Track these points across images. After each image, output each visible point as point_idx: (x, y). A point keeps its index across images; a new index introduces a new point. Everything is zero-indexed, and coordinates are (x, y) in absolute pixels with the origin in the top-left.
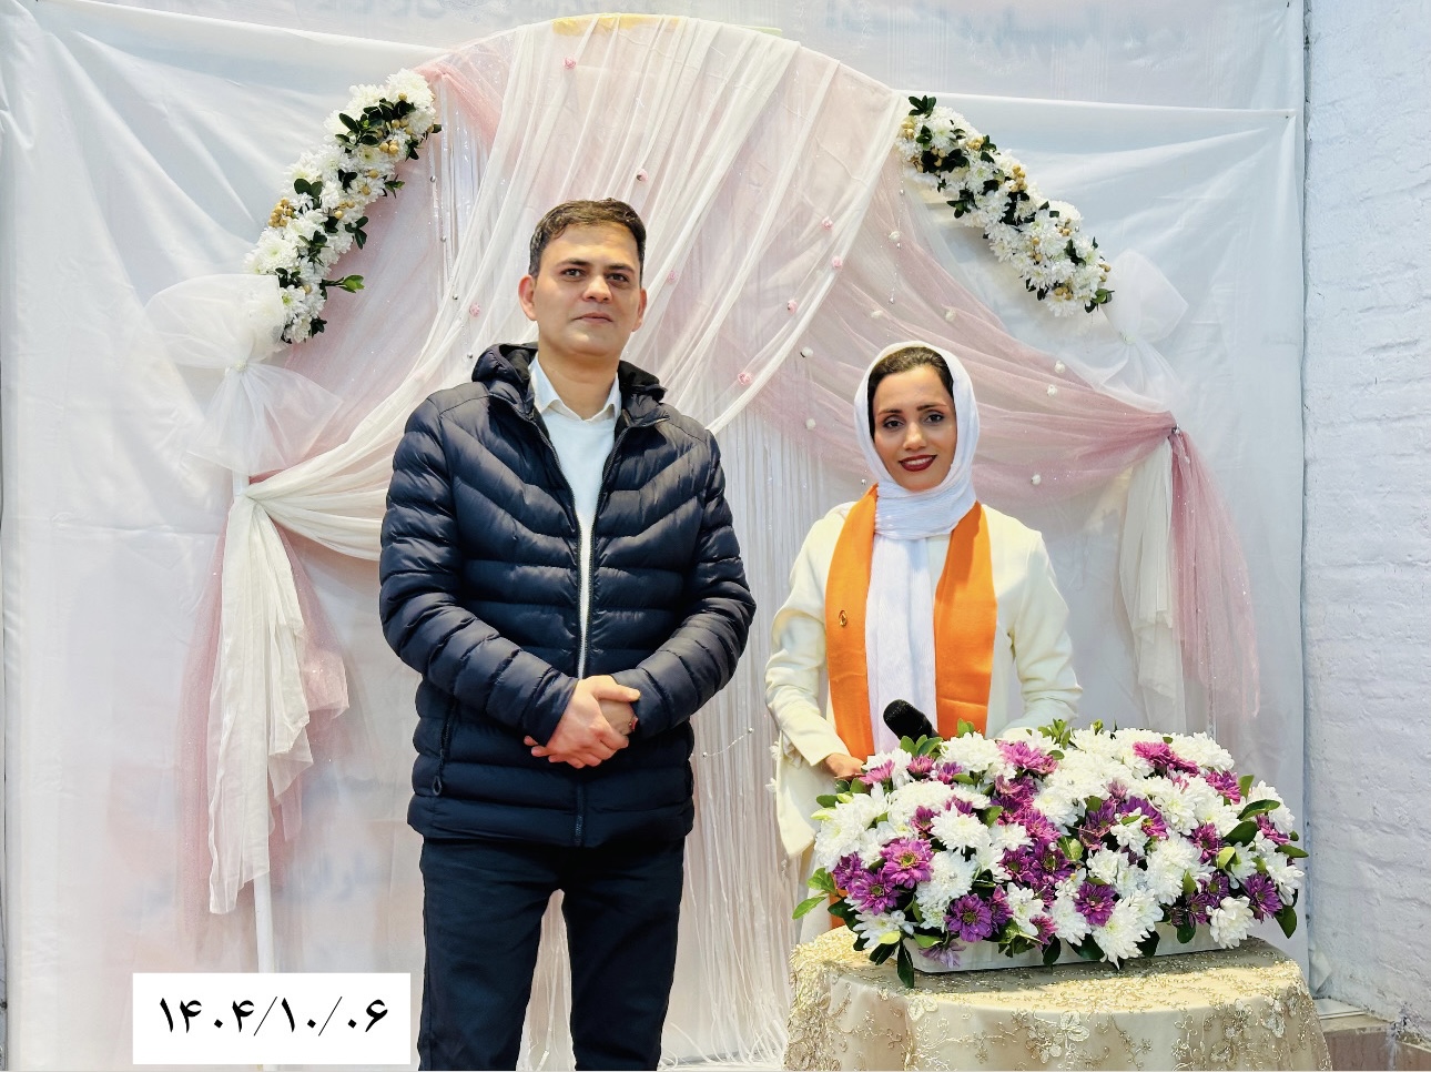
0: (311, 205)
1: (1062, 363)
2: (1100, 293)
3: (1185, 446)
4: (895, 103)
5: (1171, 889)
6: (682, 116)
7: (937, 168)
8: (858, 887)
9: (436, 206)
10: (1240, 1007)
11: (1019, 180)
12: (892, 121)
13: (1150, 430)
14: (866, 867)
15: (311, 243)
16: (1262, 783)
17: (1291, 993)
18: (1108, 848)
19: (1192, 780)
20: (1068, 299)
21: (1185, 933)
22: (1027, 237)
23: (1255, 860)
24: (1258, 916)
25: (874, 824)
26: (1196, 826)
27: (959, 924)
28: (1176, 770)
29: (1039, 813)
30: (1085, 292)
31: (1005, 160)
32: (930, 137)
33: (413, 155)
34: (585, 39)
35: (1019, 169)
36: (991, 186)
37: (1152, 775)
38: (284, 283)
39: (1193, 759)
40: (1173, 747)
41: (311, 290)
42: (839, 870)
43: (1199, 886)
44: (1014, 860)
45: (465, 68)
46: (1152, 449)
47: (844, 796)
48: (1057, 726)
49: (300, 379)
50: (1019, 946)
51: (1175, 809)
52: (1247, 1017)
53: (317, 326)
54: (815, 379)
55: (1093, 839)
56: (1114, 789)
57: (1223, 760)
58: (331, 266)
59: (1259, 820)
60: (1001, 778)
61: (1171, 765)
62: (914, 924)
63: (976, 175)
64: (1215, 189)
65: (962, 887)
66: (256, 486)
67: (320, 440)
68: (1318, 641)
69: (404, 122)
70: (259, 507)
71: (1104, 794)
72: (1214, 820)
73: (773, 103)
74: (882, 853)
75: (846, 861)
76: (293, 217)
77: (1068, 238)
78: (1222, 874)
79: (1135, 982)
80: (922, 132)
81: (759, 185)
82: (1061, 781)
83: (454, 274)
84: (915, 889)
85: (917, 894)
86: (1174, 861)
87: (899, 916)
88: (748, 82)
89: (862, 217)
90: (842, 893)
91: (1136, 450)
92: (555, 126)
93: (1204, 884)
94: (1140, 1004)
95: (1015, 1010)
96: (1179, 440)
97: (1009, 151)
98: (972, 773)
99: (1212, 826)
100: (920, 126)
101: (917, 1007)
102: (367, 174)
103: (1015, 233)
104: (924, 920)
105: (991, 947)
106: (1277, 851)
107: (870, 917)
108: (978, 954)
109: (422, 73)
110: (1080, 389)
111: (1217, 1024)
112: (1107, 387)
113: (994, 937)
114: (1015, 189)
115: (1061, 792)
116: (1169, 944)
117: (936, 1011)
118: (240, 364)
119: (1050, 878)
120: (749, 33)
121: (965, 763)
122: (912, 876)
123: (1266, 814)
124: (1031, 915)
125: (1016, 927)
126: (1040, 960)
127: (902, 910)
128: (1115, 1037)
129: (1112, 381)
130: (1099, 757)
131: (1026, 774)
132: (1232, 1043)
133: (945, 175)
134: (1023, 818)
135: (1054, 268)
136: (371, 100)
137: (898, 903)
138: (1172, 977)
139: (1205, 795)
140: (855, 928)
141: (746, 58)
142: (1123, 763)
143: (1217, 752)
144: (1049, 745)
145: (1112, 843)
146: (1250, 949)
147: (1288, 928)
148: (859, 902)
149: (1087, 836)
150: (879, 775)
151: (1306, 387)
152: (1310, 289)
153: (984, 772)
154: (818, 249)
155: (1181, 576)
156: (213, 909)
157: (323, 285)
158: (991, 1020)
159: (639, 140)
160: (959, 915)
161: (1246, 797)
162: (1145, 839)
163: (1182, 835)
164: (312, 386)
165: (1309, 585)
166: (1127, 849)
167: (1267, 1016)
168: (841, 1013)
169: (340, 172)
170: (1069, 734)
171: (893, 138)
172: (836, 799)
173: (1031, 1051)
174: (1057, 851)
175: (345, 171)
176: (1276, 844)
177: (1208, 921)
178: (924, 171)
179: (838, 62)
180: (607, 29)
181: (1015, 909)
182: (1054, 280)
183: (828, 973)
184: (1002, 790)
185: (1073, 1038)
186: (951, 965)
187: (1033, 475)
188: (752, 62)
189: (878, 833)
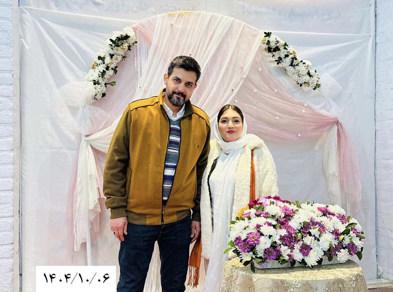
0: (102, 63)
1: (306, 104)
2: (316, 85)
3: (341, 126)
4: (260, 34)
5: (326, 247)
7: (272, 51)
8: (240, 245)
9: (136, 63)
10: (343, 279)
11: (294, 54)
12: (260, 39)
13: (330, 122)
14: (243, 240)
15: (102, 73)
16: (353, 218)
17: (358, 275)
18: (309, 235)
19: (333, 217)
20: (308, 86)
21: (330, 259)
22: (297, 70)
23: (350, 239)
24: (350, 254)
25: (245, 228)
26: (334, 230)
27: (267, 256)
28: (329, 214)
29: (290, 226)
30: (313, 85)
31: (290, 49)
32: (270, 43)
33: (129, 49)
34: (176, 18)
35: (294, 51)
36: (287, 56)
37: (322, 216)
38: (95, 84)
39: (333, 211)
40: (328, 208)
41: (102, 85)
42: (236, 240)
43: (334, 246)
44: (283, 238)
45: (144, 26)
46: (332, 127)
47: (237, 221)
48: (297, 203)
49: (99, 109)
50: (284, 262)
51: (328, 225)
52: (345, 281)
53: (104, 95)
55: (305, 233)
56: (312, 219)
57: (343, 212)
58: (108, 79)
59: (352, 228)
60: (280, 217)
61: (328, 213)
62: (255, 255)
63: (282, 53)
64: (350, 56)
65: (268, 246)
66: (87, 137)
67: (104, 125)
68: (379, 180)
69: (127, 41)
70: (88, 143)
71: (308, 221)
72: (339, 228)
73: (227, 34)
74: (247, 236)
75: (237, 238)
76: (97, 66)
77: (308, 70)
78: (340, 243)
79: (316, 271)
81: (223, 56)
82: (297, 218)
83: (140, 81)
84: (255, 246)
85: (256, 247)
86: (327, 239)
87: (251, 253)
88: (220, 29)
89: (251, 65)
90: (237, 247)
91: (327, 128)
92: (168, 41)
93: (335, 245)
94: (316, 277)
95: (281, 278)
96: (339, 125)
97: (292, 46)
98: (272, 215)
99: (338, 230)
100: (267, 40)
101: (255, 277)
102: (117, 54)
103: (294, 69)
104: (258, 254)
105: (277, 262)
106: (356, 237)
107: (243, 253)
108: (273, 264)
109: (132, 27)
110: (312, 111)
111: (336, 283)
112: (319, 110)
113: (277, 259)
114: (293, 57)
115: (296, 220)
116: (326, 261)
117: (260, 278)
118: (83, 105)
119: (293, 244)
120: (220, 16)
121: (271, 212)
122: (254, 243)
123: (354, 226)
124: (287, 253)
125: (283, 257)
126: (290, 265)
128: (308, 286)
129: (320, 109)
130: (308, 211)
131: (287, 215)
132: (341, 288)
133: (274, 53)
134: (286, 227)
135: (304, 78)
137: (251, 250)
138: (326, 270)
139: (336, 221)
140: (240, 256)
141: (219, 22)
142: (314, 212)
143: (341, 210)
144: (295, 208)
145: (310, 234)
146: (349, 263)
147: (360, 258)
148: (241, 249)
149: (303, 232)
150: (246, 215)
151: (376, 110)
152: (377, 83)
153: (275, 215)
155: (340, 162)
156: (75, 250)
157: (106, 84)
158: (275, 281)
159: (190, 44)
160: (267, 253)
161: (348, 222)
162: (319, 233)
163: (330, 232)
164: (102, 111)
166: (314, 236)
167: (350, 281)
168: (236, 279)
169: (110, 54)
170: (300, 205)
171: (260, 43)
172: (235, 222)
173: (286, 290)
174: (295, 236)
175: (111, 54)
176: (356, 235)
177: (337, 255)
178: (268, 52)
179: (245, 23)
180: (182, 15)
181: (283, 252)
182: (304, 81)
183: (233, 268)
184: (280, 220)
185: (297, 286)
186: (265, 266)
187: (298, 134)
188: (221, 23)
189: (246, 231)
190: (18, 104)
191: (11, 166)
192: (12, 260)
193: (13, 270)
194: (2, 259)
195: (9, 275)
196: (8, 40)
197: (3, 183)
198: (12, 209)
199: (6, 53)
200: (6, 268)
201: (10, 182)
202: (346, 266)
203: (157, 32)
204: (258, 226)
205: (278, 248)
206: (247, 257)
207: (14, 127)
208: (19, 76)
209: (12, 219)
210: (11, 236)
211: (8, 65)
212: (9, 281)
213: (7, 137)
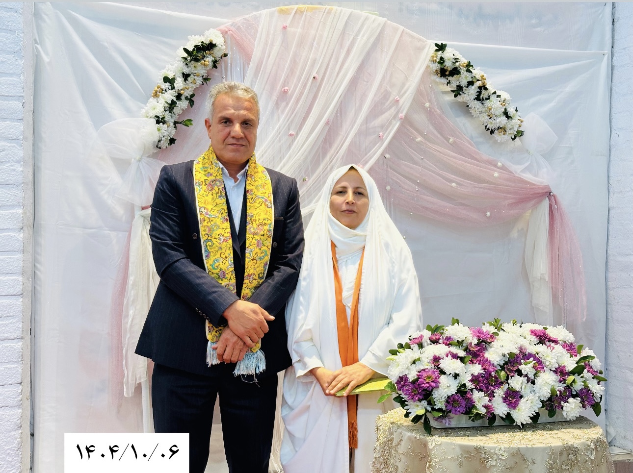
0: (170, 88)
1: (500, 162)
2: (518, 132)
3: (555, 200)
4: (429, 46)
5: (545, 394)
6: (333, 51)
7: (447, 75)
8: (407, 390)
10: (575, 446)
11: (483, 81)
12: (427, 54)
13: (538, 194)
14: (410, 381)
15: (170, 105)
16: (587, 348)
17: (598, 440)
18: (518, 375)
19: (556, 346)
20: (504, 134)
21: (552, 413)
22: (486, 107)
23: (583, 382)
24: (584, 406)
25: (414, 363)
26: (557, 366)
27: (451, 407)
28: (549, 342)
29: (487, 359)
30: (512, 131)
31: (477, 72)
32: (444, 62)
33: (215, 66)
34: (291, 16)
35: (483, 76)
36: (471, 83)
37: (538, 344)
38: (158, 122)
39: (556, 337)
40: (547, 332)
41: (170, 126)
42: (398, 382)
43: (558, 393)
44: (476, 380)
45: (238, 28)
46: (541, 201)
47: (401, 350)
48: (496, 322)
50: (478, 417)
51: (548, 359)
52: (579, 450)
53: (172, 141)
54: (391, 168)
55: (511, 371)
56: (521, 349)
57: (570, 338)
58: (179, 115)
59: (586, 364)
60: (471, 344)
61: (547, 339)
62: (431, 406)
63: (464, 78)
64: (570, 87)
65: (453, 390)
66: (143, 211)
68: (613, 288)
69: (212, 52)
70: (146, 220)
71: (516, 351)
72: (565, 364)
73: (375, 45)
74: (417, 375)
75: (401, 378)
76: (162, 93)
77: (505, 107)
78: (569, 388)
79: (529, 433)
80: (440, 59)
81: (367, 82)
82: (497, 346)
84: (432, 391)
85: (433, 393)
86: (548, 381)
87: (424, 403)
88: (363, 36)
89: (413, 97)
90: (400, 392)
91: (533, 202)
92: (277, 54)
93: (560, 392)
94: (531, 443)
95: (475, 444)
96: (553, 198)
97: (479, 68)
98: (458, 341)
99: (564, 367)
100: (439, 56)
101: (432, 442)
102: (195, 75)
103: (481, 105)
104: (436, 405)
105: (465, 417)
106: (593, 378)
107: (412, 403)
108: (460, 420)
109: (220, 30)
110: (509, 175)
111: (565, 453)
112: (521, 174)
113: (467, 413)
114: (481, 85)
115: (498, 350)
116: (544, 418)
117: (440, 444)
118: (138, 157)
119: (492, 388)
120: (364, 14)
121: (455, 337)
122: (430, 385)
123: (589, 362)
124: (483, 403)
125: (477, 409)
126: (487, 423)
127: (426, 400)
128: (520, 457)
129: (523, 171)
130: (514, 335)
131: (482, 342)
132: (572, 461)
133: (450, 78)
134: (480, 361)
135: (498, 120)
136: (197, 42)
137: (424, 397)
138: (545, 432)
139: (560, 353)
140: (406, 407)
141: (362, 25)
142: (525, 338)
143: (567, 334)
144: (492, 330)
145: (520, 373)
146: (580, 421)
147: (598, 413)
148: (407, 396)
149: (508, 369)
150: (417, 341)
151: (610, 175)
152: (613, 131)
153: (463, 341)
154: (393, 111)
155: (552, 258)
156: (125, 395)
157: (175, 123)
158: (465, 449)
159: (314, 62)
160: (451, 403)
161: (580, 354)
162: (534, 372)
163: (551, 370)
165: (609, 264)
166: (526, 375)
167: (587, 450)
168: (399, 444)
169: (183, 74)
170: (501, 325)
171: (427, 62)
172: (397, 351)
173: (483, 463)
174: (495, 376)
175: (185, 73)
176: (593, 375)
177: (562, 408)
178: (441, 77)
179: (404, 27)
180: (301, 12)
181: (476, 401)
182: (498, 126)
183: (393, 427)
184: (471, 349)
185: (501, 457)
186: (447, 425)
187: (487, 212)
188: (365, 27)
189: (416, 366)
190: (31, 153)
191: (19, 256)
192: (20, 411)
193: (21, 427)
194: (3, 408)
195: (14, 435)
196: (16, 45)
197: (7, 282)
198: (21, 326)
199: (12, 67)
200: (9, 423)
201: (16, 282)
202: (578, 426)
203: (261, 38)
204: (436, 359)
205: (468, 395)
206: (418, 409)
207: (25, 190)
208: (32, 105)
209: (21, 344)
210: (18, 370)
211: (15, 86)
212: (14, 445)
213: (13, 206)
